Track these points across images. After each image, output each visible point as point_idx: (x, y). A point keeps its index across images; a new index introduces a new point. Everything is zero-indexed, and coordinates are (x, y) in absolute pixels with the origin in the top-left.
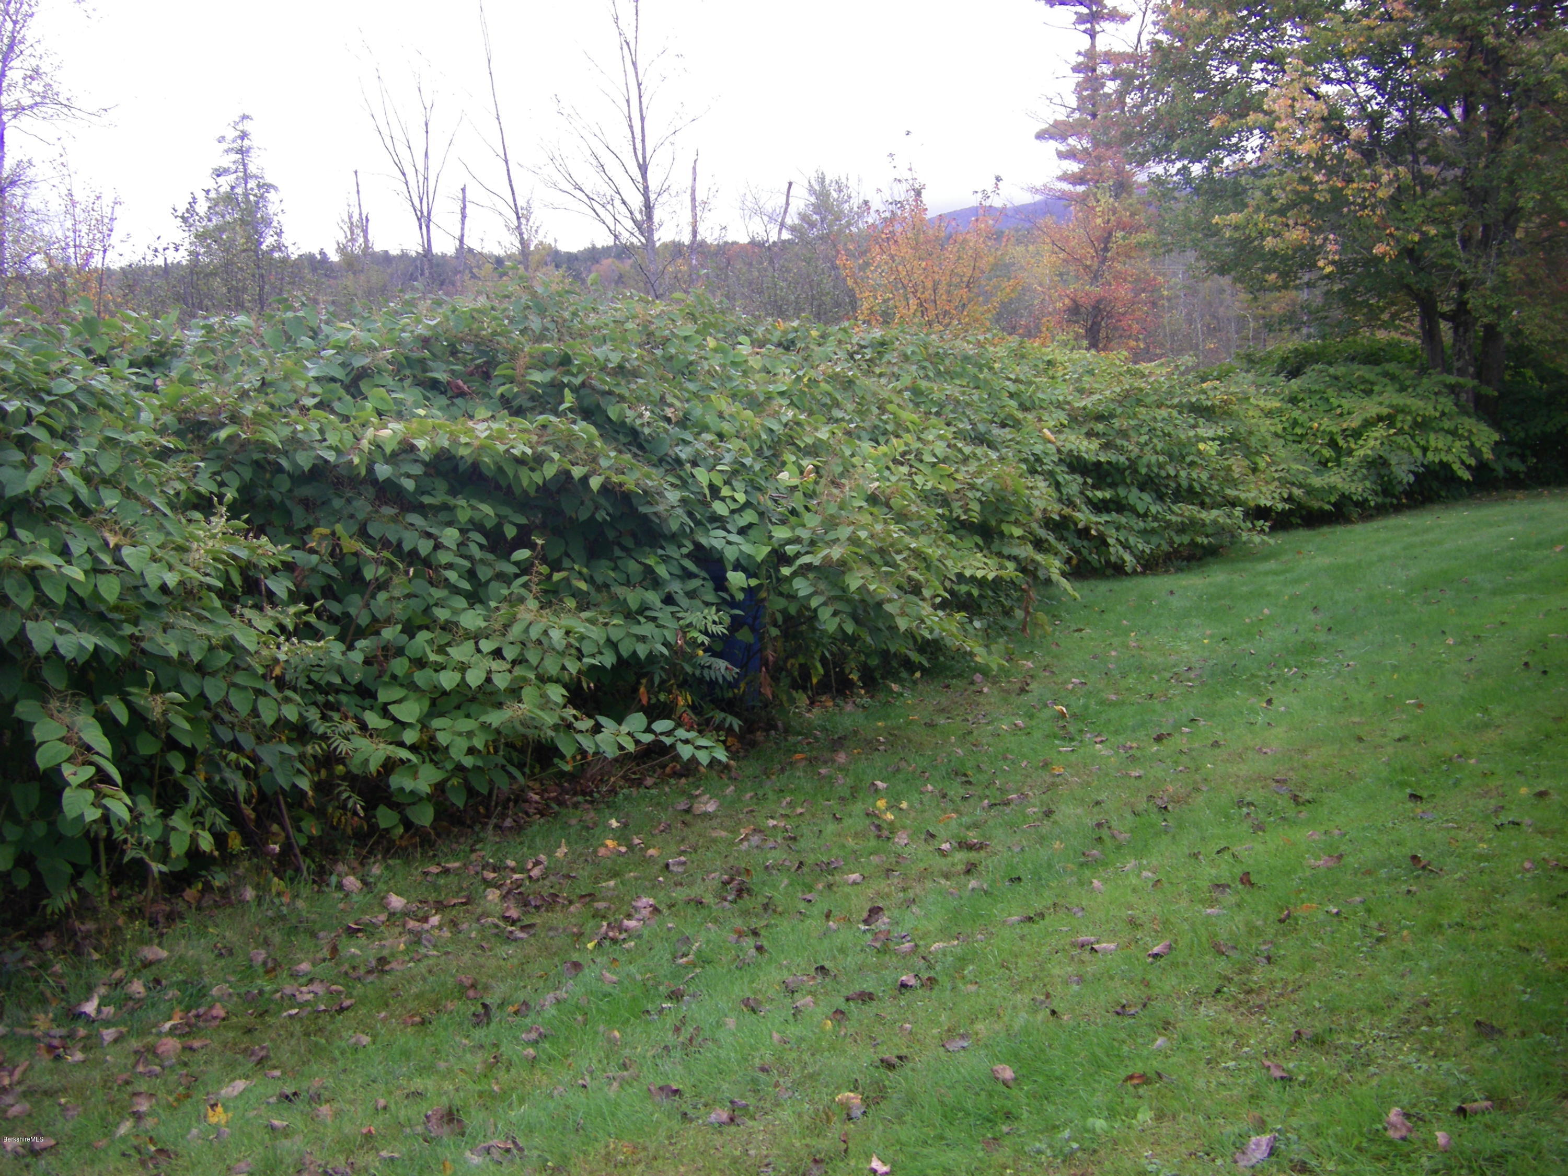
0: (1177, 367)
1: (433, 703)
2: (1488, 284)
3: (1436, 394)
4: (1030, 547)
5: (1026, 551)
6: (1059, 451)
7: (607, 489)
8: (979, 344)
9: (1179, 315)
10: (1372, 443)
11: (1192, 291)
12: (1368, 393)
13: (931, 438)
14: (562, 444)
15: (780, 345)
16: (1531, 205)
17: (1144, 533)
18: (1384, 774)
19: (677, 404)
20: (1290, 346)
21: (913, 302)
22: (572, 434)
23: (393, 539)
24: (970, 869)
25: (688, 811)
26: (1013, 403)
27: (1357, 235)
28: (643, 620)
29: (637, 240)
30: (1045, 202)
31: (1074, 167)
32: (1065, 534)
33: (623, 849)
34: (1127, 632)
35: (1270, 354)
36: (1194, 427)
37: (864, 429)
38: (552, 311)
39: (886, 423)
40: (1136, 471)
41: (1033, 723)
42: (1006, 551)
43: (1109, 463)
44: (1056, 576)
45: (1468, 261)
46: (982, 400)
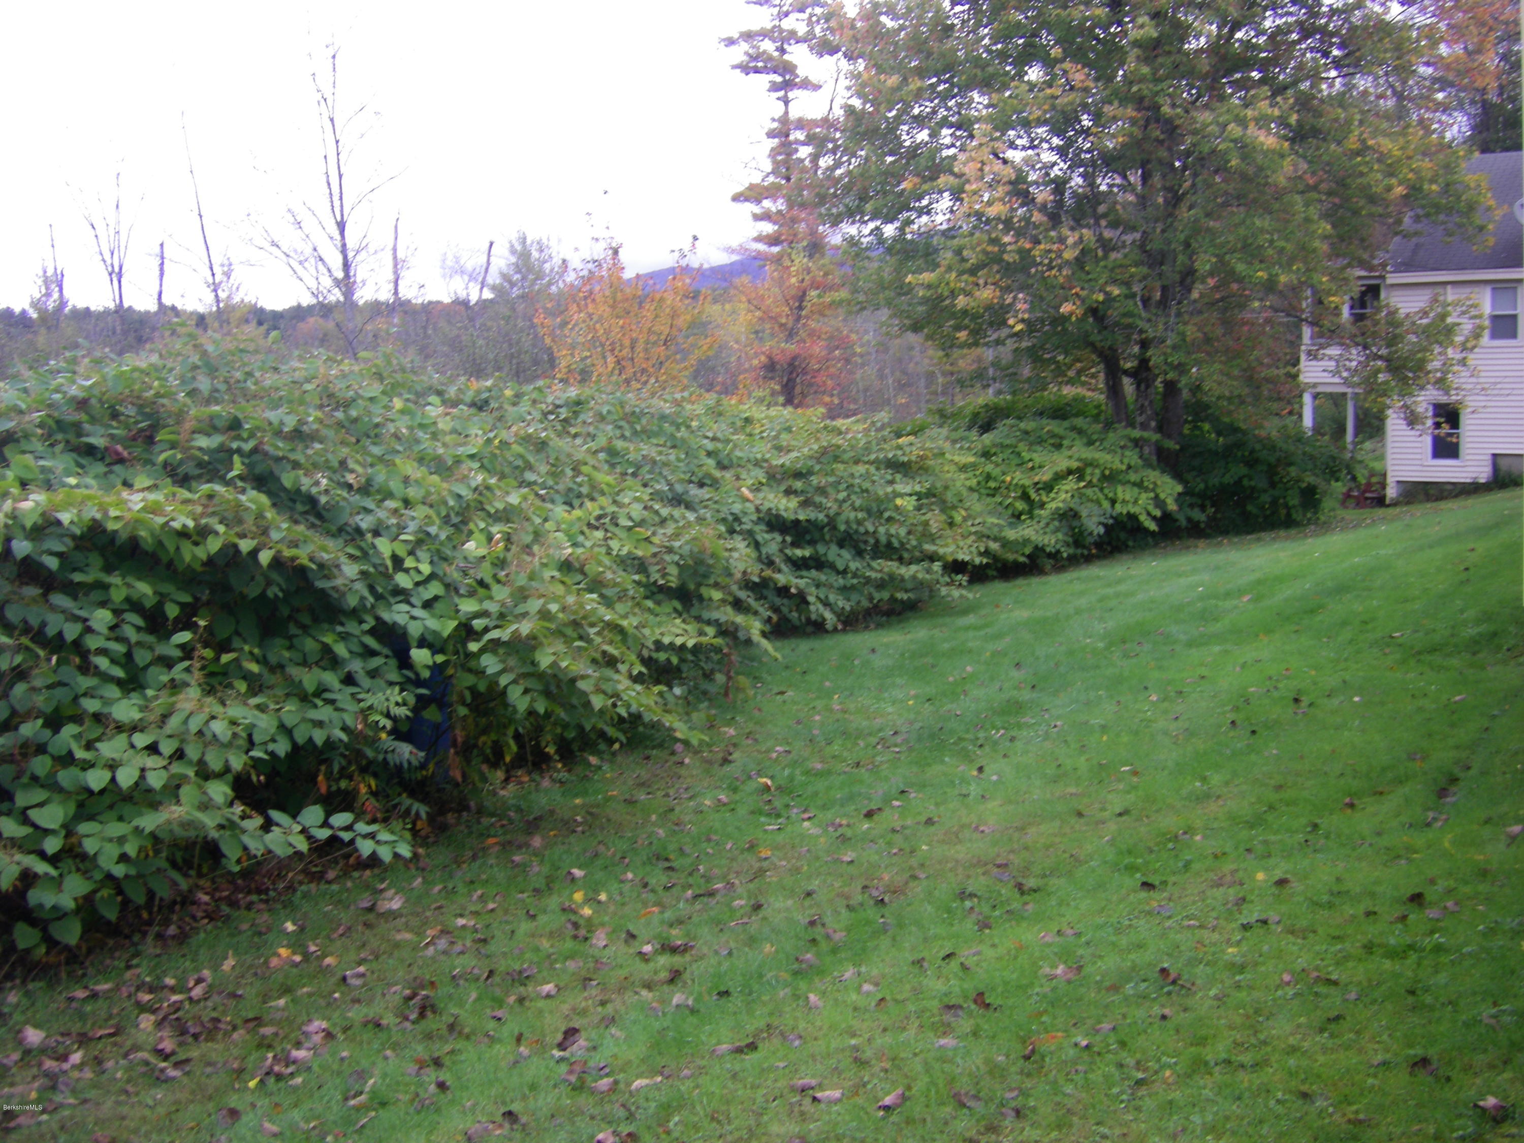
0: (873, 423)
1: (81, 805)
2: (1169, 342)
3: (1122, 448)
4: (729, 609)
5: (727, 615)
6: (758, 510)
7: (277, 563)
8: (677, 403)
9: (871, 371)
10: (1063, 496)
11: (883, 348)
12: (1058, 447)
13: (626, 501)
14: (230, 515)
15: (473, 405)
16: (1208, 267)
17: (844, 590)
18: (1110, 857)
19: (360, 469)
20: (981, 401)
21: (611, 359)
22: (239, 505)
23: (34, 622)
24: (675, 976)
25: (371, 909)
26: (711, 462)
27: (1045, 294)
28: (320, 703)
29: (336, 296)
30: (741, 263)
31: (768, 228)
32: (765, 592)
33: (298, 958)
34: (829, 695)
35: (961, 409)
36: (891, 482)
37: (557, 492)
38: (223, 373)
39: (580, 485)
40: (834, 528)
41: (737, 797)
42: (706, 615)
43: (808, 521)
44: (756, 636)
45: (1149, 320)
46: (679, 460)
